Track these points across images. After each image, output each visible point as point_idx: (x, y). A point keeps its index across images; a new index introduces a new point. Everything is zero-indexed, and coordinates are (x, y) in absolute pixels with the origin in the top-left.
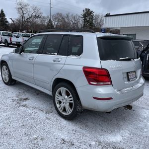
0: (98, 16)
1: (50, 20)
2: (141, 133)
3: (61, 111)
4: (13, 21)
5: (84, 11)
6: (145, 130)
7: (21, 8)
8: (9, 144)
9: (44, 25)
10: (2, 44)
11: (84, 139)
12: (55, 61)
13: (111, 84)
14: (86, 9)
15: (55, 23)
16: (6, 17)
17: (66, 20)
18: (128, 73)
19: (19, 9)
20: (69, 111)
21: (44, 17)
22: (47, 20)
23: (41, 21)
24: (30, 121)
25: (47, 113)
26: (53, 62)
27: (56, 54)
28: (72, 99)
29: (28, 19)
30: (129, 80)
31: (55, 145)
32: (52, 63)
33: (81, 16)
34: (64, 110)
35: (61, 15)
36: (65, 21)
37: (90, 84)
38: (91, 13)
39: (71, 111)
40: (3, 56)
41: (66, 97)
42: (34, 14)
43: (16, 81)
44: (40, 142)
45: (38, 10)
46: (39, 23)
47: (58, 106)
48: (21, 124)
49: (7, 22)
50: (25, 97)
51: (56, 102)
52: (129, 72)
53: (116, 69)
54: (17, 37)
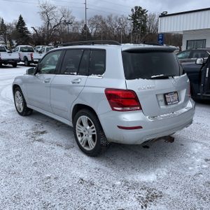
0: (154, 16)
1: (85, 25)
2: (183, 172)
3: (83, 146)
4: (36, 31)
5: (132, 10)
6: (190, 168)
7: (46, 12)
8: (17, 183)
9: (78, 33)
10: (21, 63)
11: (108, 178)
12: (74, 83)
13: (141, 109)
14: (136, 8)
15: (92, 30)
16: (26, 26)
17: (108, 25)
18: (165, 95)
19: (42, 13)
20: (92, 145)
21: (77, 23)
22: (82, 27)
23: (74, 28)
24: (44, 158)
25: (67, 148)
26: (71, 83)
27: (75, 73)
28: (94, 129)
29: (55, 26)
30: (166, 103)
31: (71, 185)
32: (71, 86)
33: (129, 18)
34: (87, 144)
35: (100, 18)
36: (106, 26)
37: (113, 110)
38: (143, 12)
39: (95, 145)
40: (16, 79)
41: (88, 127)
42: (63, 19)
43: (32, 110)
44: (54, 182)
45: (68, 13)
46: (71, 31)
47: (79, 139)
48: (33, 162)
49: (28, 32)
50: (42, 130)
51: (78, 134)
52: (167, 94)
53: (147, 90)
54: (40, 52)
